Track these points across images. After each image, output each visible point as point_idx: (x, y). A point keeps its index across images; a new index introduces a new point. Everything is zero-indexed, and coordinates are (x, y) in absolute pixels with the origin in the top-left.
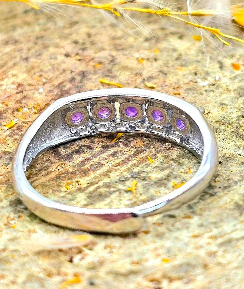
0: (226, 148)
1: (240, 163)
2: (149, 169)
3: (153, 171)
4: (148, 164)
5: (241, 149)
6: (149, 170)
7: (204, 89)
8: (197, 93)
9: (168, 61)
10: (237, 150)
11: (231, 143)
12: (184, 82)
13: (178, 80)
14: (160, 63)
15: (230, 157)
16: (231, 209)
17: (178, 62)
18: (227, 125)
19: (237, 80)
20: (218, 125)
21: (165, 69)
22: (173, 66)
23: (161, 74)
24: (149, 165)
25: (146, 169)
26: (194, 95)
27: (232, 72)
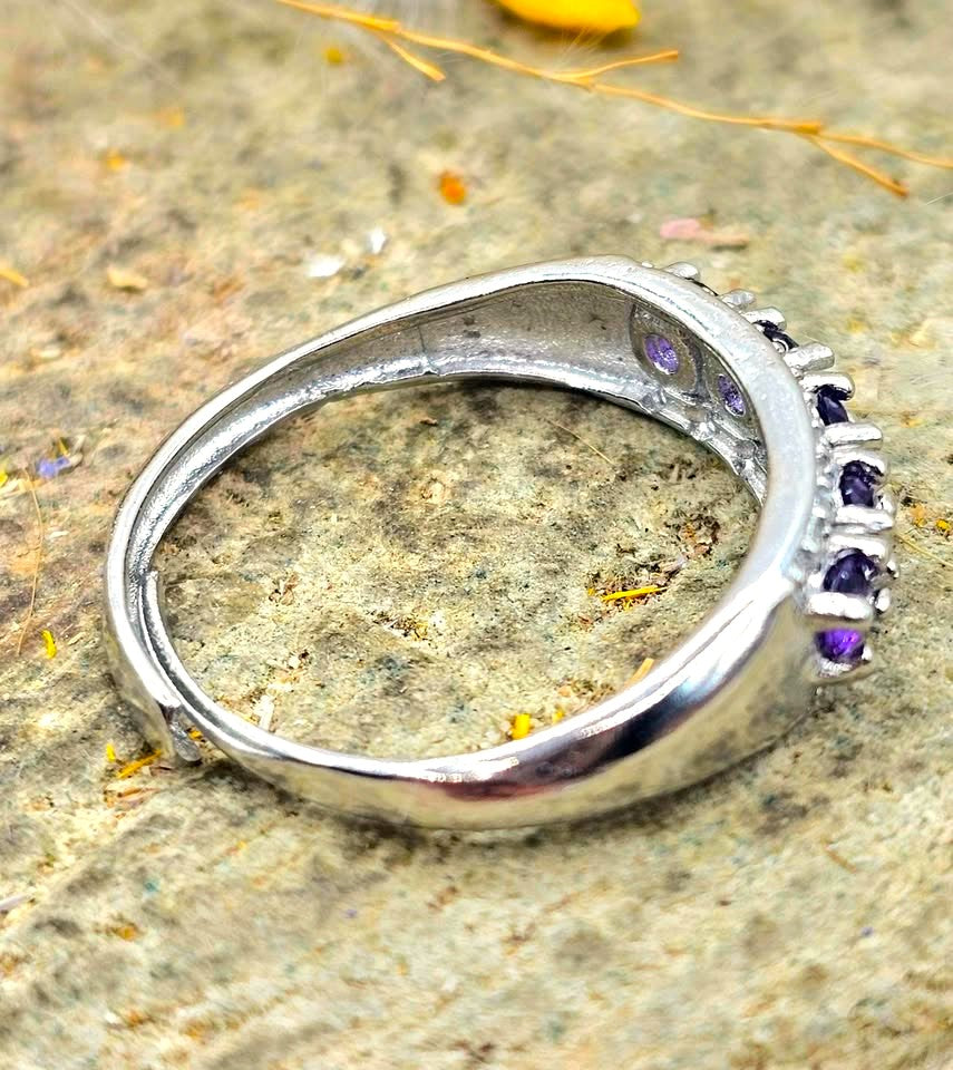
0: (339, 582)
1: (373, 659)
2: (33, 689)
3: (47, 698)
4: (39, 664)
5: (391, 590)
6: (35, 694)
7: (317, 295)
8: (291, 317)
9: (210, 164)
10: (376, 595)
11: (364, 559)
12: (251, 261)
13: (232, 253)
14: (180, 172)
15: (342, 631)
16: (288, 893)
17: (248, 171)
18: (363, 475)
19: (441, 258)
20: (331, 474)
21: (193, 203)
22: (224, 189)
23: (174, 227)
24: (39, 669)
25: (25, 687)
26: (278, 325)
27: (432, 218)
